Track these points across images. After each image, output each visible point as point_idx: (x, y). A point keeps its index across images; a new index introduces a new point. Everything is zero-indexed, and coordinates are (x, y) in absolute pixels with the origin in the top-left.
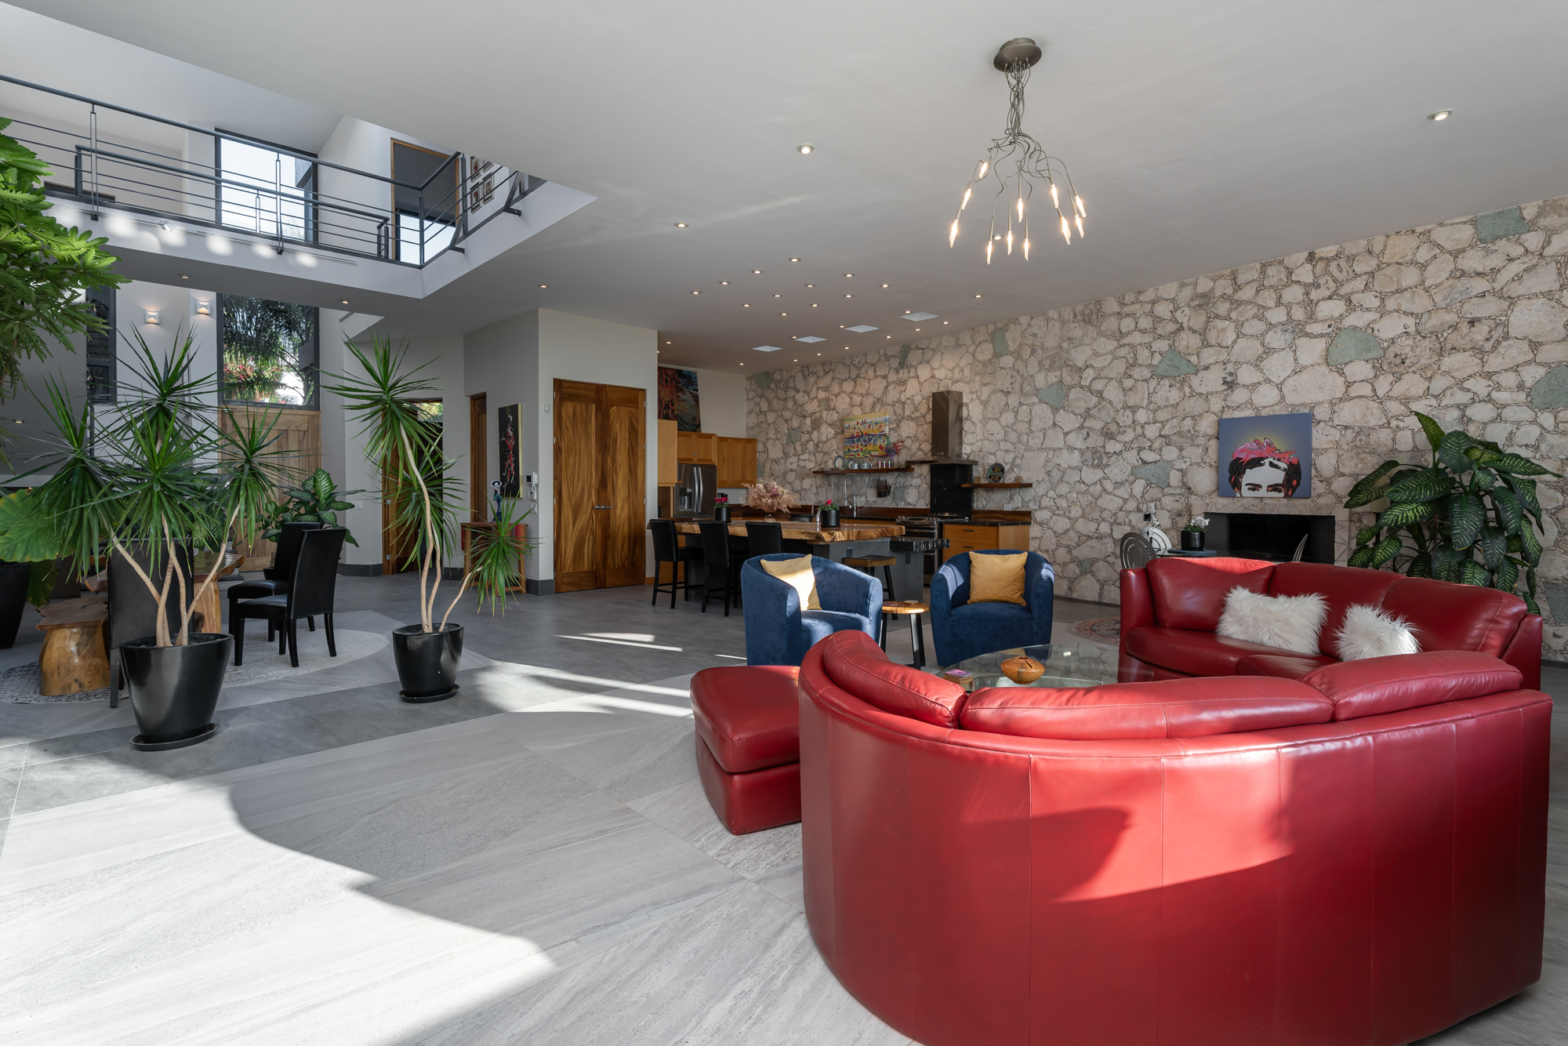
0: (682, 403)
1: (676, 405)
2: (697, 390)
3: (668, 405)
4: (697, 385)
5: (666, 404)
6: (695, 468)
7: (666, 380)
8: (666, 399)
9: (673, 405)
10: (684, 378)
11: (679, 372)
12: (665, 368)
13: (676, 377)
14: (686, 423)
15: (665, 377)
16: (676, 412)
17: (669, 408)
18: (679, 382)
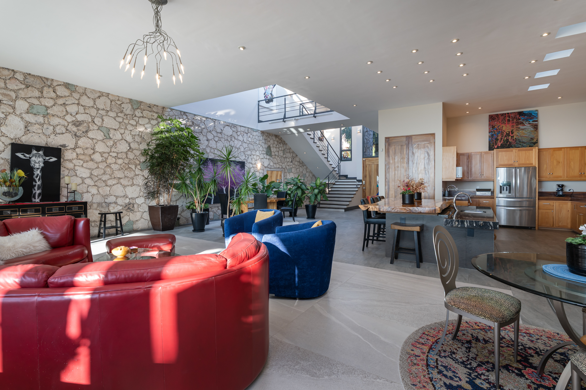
0: (521, 131)
1: (515, 133)
2: (537, 121)
3: (509, 134)
4: (537, 118)
5: (507, 134)
6: (514, 170)
7: (509, 120)
8: (507, 131)
9: (512, 133)
10: (524, 116)
11: (521, 114)
12: (508, 113)
13: (518, 116)
14: (524, 143)
15: (508, 118)
16: (515, 137)
17: (509, 136)
18: (520, 119)
